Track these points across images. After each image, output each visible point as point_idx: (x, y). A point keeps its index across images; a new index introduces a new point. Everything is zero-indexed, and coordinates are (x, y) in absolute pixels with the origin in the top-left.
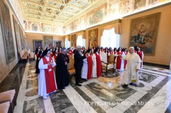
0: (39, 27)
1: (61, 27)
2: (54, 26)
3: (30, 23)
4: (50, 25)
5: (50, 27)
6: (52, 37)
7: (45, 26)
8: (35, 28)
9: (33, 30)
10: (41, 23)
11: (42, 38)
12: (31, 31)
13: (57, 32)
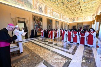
1: (90, 15)
2: (85, 16)
3: (72, 18)
5: (82, 18)
6: (82, 23)
7: (79, 18)
8: (74, 20)
10: (77, 17)
11: (76, 25)
12: (72, 22)
13: (87, 20)
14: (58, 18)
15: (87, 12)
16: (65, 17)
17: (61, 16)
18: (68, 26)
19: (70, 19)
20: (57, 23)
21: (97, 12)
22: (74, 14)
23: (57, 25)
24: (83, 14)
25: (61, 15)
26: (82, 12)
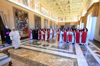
0: (64, 19)
1: (76, 16)
2: (72, 16)
3: (60, 17)
4: (70, 16)
5: (69, 18)
6: (69, 23)
7: (67, 18)
8: (62, 20)
9: (61, 21)
11: (64, 24)
12: (60, 21)
13: (73, 20)
14: (47, 15)
15: (74, 13)
16: (54, 16)
17: (50, 14)
18: (57, 25)
19: (58, 17)
20: (46, 22)
21: (81, 13)
22: (63, 13)
23: (46, 24)
24: (70, 14)
25: (50, 12)
26: (70, 12)
